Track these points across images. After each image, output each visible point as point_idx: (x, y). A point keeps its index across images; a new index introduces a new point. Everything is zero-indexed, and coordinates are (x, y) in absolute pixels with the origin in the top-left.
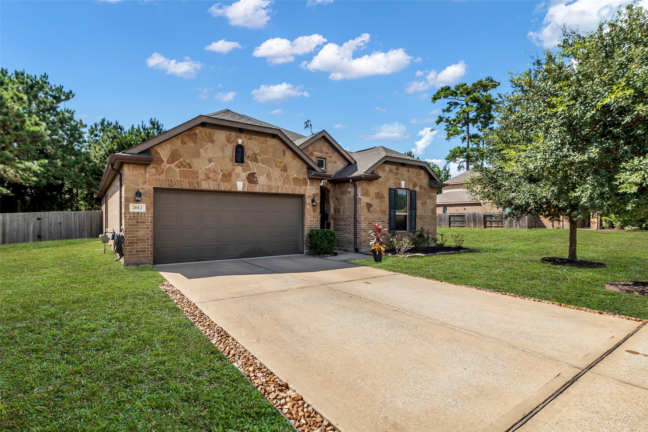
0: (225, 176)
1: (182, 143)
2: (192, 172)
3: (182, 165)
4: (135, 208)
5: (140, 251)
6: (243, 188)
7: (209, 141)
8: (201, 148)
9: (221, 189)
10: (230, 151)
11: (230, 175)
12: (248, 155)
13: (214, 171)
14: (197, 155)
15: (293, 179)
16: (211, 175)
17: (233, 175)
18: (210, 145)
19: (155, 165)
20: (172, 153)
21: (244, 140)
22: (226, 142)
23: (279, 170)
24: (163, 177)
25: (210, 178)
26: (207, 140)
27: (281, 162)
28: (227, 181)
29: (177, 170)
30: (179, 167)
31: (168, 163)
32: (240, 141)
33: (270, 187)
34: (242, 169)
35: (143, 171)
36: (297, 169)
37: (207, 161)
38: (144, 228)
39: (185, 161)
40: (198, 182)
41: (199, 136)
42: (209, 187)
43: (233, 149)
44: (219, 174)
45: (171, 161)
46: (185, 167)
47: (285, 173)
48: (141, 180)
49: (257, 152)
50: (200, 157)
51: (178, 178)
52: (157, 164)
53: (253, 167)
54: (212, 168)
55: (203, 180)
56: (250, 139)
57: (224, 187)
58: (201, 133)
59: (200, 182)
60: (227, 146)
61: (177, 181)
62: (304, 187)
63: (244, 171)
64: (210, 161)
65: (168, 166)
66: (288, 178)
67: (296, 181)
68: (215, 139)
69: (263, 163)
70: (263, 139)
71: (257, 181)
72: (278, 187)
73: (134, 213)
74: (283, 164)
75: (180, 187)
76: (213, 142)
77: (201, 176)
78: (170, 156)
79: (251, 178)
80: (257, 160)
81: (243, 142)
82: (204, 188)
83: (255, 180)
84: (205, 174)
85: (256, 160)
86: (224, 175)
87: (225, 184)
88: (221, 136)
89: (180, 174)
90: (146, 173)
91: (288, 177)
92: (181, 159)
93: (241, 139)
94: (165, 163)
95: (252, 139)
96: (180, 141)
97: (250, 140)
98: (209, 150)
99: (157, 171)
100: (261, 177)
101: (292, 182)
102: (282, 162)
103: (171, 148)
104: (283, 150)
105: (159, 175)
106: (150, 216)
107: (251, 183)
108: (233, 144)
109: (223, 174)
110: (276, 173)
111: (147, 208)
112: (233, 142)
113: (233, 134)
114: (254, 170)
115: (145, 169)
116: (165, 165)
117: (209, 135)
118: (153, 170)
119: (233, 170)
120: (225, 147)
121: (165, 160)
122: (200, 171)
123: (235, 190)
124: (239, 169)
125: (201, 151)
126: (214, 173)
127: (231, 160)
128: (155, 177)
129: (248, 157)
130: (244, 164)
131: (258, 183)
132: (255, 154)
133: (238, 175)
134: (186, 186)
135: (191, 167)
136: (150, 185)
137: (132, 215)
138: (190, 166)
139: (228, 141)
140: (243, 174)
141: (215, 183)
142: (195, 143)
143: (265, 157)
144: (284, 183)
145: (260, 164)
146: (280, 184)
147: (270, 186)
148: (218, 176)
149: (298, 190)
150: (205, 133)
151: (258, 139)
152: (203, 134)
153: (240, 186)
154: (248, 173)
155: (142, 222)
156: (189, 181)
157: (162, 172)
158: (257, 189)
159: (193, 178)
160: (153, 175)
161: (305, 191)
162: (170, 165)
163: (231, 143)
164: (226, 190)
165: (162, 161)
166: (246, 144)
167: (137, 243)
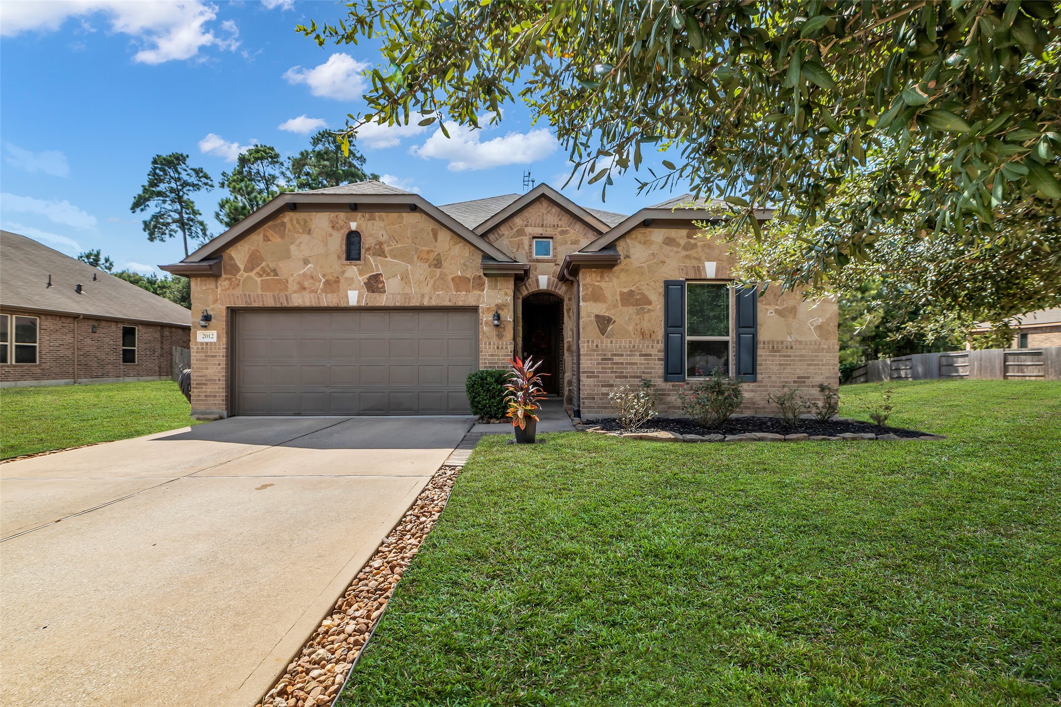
0: (329, 284)
1: (264, 240)
2: (279, 281)
3: (264, 272)
4: (205, 336)
5: (209, 396)
6: (358, 302)
7: (304, 232)
8: (292, 243)
9: (322, 305)
10: (337, 242)
11: (337, 281)
12: (367, 246)
13: (312, 277)
14: (287, 255)
15: (453, 279)
16: (306, 284)
17: (342, 281)
18: (305, 238)
19: (229, 276)
20: (250, 256)
21: (361, 222)
22: (330, 230)
23: (427, 265)
24: (238, 292)
25: (304, 289)
26: (301, 231)
27: (428, 252)
28: (333, 292)
29: (259, 280)
30: (261, 276)
31: (245, 271)
32: (353, 226)
33: (407, 296)
34: (358, 270)
35: (213, 286)
36: (462, 261)
37: (301, 263)
38: (215, 364)
39: (268, 265)
40: (286, 296)
41: (289, 226)
42: (304, 302)
43: (342, 239)
44: (320, 281)
45: (249, 269)
46: (268, 275)
47: (438, 271)
48: (211, 298)
49: (382, 239)
50: (290, 257)
51: (259, 292)
52: (231, 274)
53: (376, 266)
54: (309, 273)
55: (295, 292)
56: (372, 219)
57: (327, 300)
58: (291, 220)
59: (290, 295)
60: (331, 235)
61: (258, 296)
62: (477, 292)
63: (361, 273)
64: (306, 262)
65: (246, 275)
66: (443, 279)
67: (460, 282)
68: (313, 227)
69: (394, 257)
70: (393, 215)
71: (384, 287)
72: (423, 296)
73: (202, 344)
74: (432, 256)
75: (261, 305)
76: (309, 232)
77: (293, 286)
78: (248, 261)
79: (374, 284)
80: (383, 252)
81: (358, 226)
82: (296, 305)
83: (380, 286)
84: (299, 283)
85: (381, 253)
86: (327, 283)
87: (329, 295)
88: (321, 221)
89: (262, 285)
90: (217, 288)
91: (443, 277)
92: (264, 264)
93: (355, 221)
94: (242, 272)
95: (374, 219)
96: (261, 236)
97: (371, 222)
98: (303, 246)
99: (231, 284)
100: (390, 280)
101: (452, 285)
102: (432, 251)
103: (249, 249)
104: (432, 230)
105: (234, 288)
106: (222, 347)
107: (373, 292)
108: (342, 231)
109: (327, 281)
110: (419, 271)
111: (219, 337)
112: (341, 227)
113: (342, 215)
114: (378, 270)
115: (217, 281)
116: (242, 275)
117: (303, 223)
118: (226, 283)
119: (343, 272)
120: (329, 238)
121: (242, 267)
122: (291, 280)
123: (345, 305)
124: (352, 270)
125: (293, 248)
126: (311, 281)
127: (339, 257)
128: (228, 292)
129: (368, 249)
130: (362, 262)
131: (385, 292)
132: (380, 244)
133: (350, 281)
134: (270, 303)
135: (276, 275)
136: (222, 304)
137: (200, 347)
138: (275, 272)
139: (333, 227)
140: (360, 279)
141: (312, 295)
142: (282, 236)
143: (399, 246)
144: (435, 288)
145: (389, 259)
146: (426, 290)
147: (407, 294)
148: (317, 284)
149: (463, 299)
150: (298, 220)
151: (385, 218)
152: (295, 222)
153: (353, 298)
154: (368, 276)
155: (212, 356)
156: (274, 295)
157: (238, 285)
158: (383, 300)
159: (281, 290)
160: (226, 290)
161: (478, 300)
162: (249, 274)
163: (338, 230)
164: (331, 305)
165: (238, 270)
166: (364, 229)
167: (206, 384)
